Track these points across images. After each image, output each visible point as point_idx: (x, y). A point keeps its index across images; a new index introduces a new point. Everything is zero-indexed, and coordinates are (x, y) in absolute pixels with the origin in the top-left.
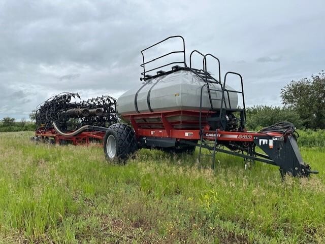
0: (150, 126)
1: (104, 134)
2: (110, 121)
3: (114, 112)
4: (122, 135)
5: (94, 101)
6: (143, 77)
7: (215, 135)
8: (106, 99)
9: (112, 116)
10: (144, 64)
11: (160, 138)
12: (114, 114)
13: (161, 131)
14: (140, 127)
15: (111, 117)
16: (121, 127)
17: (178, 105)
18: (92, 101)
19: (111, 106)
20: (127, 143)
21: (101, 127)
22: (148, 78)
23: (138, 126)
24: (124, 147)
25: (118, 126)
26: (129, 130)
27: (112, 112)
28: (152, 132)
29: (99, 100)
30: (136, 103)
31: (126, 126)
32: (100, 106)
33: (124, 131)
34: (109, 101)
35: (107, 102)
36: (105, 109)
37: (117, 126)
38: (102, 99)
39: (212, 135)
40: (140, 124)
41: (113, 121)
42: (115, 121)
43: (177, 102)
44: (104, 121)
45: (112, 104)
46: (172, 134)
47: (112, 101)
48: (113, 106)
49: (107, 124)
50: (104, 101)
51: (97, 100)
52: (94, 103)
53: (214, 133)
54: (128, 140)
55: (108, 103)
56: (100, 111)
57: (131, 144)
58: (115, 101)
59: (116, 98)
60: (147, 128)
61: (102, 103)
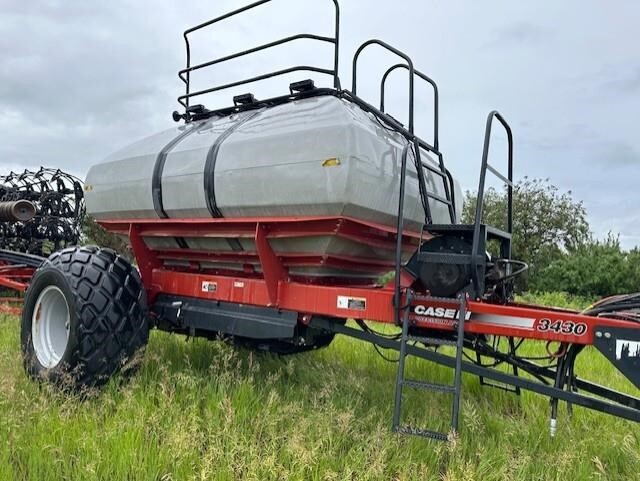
0: (197, 263)
1: (31, 273)
2: (56, 238)
3: (71, 214)
4: (96, 290)
5: (15, 181)
6: (182, 111)
7: (449, 313)
8: (50, 178)
9: (64, 225)
10: (187, 71)
11: (233, 305)
12: (70, 220)
13: (239, 285)
14: (159, 264)
15: (61, 229)
16: (95, 259)
17: (332, 198)
18: (8, 180)
19: (65, 199)
20: (114, 317)
21: (27, 254)
22: (200, 114)
23: (154, 259)
24: (99, 331)
25: (84, 257)
26: (123, 270)
27: (64, 215)
28: (205, 283)
29: (30, 179)
30: (157, 184)
31: (113, 257)
32: (29, 194)
33: (105, 276)
34: (60, 183)
35: (54, 186)
36: (46, 205)
37: (79, 255)
38: (38, 176)
39: (440, 312)
40: (163, 253)
41: (67, 240)
42: (73, 240)
43: (330, 188)
44: (41, 236)
45: (67, 191)
46: (282, 298)
47: (69, 185)
48: (70, 199)
49: (47, 245)
50: (44, 184)
51: (22, 178)
52: (15, 186)
53: (446, 306)
54: (116, 309)
55: (56, 189)
56: (30, 208)
57: (128, 322)
58: (77, 185)
59: (82, 178)
60: (188, 270)
61: (37, 189)
